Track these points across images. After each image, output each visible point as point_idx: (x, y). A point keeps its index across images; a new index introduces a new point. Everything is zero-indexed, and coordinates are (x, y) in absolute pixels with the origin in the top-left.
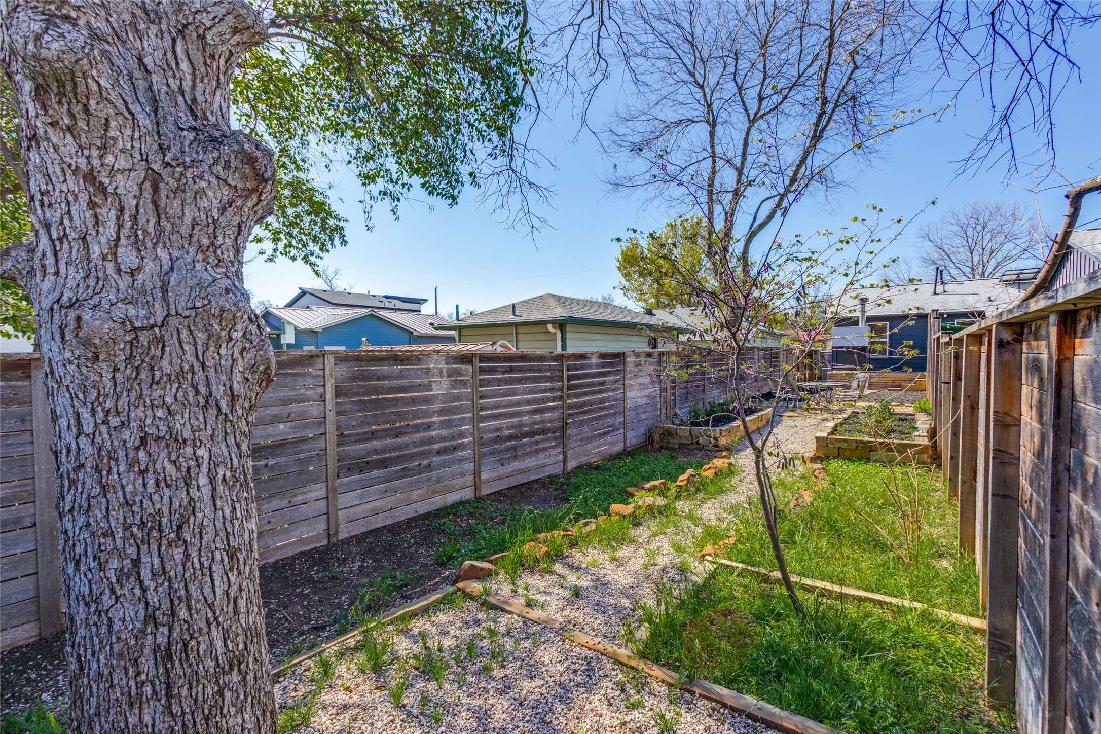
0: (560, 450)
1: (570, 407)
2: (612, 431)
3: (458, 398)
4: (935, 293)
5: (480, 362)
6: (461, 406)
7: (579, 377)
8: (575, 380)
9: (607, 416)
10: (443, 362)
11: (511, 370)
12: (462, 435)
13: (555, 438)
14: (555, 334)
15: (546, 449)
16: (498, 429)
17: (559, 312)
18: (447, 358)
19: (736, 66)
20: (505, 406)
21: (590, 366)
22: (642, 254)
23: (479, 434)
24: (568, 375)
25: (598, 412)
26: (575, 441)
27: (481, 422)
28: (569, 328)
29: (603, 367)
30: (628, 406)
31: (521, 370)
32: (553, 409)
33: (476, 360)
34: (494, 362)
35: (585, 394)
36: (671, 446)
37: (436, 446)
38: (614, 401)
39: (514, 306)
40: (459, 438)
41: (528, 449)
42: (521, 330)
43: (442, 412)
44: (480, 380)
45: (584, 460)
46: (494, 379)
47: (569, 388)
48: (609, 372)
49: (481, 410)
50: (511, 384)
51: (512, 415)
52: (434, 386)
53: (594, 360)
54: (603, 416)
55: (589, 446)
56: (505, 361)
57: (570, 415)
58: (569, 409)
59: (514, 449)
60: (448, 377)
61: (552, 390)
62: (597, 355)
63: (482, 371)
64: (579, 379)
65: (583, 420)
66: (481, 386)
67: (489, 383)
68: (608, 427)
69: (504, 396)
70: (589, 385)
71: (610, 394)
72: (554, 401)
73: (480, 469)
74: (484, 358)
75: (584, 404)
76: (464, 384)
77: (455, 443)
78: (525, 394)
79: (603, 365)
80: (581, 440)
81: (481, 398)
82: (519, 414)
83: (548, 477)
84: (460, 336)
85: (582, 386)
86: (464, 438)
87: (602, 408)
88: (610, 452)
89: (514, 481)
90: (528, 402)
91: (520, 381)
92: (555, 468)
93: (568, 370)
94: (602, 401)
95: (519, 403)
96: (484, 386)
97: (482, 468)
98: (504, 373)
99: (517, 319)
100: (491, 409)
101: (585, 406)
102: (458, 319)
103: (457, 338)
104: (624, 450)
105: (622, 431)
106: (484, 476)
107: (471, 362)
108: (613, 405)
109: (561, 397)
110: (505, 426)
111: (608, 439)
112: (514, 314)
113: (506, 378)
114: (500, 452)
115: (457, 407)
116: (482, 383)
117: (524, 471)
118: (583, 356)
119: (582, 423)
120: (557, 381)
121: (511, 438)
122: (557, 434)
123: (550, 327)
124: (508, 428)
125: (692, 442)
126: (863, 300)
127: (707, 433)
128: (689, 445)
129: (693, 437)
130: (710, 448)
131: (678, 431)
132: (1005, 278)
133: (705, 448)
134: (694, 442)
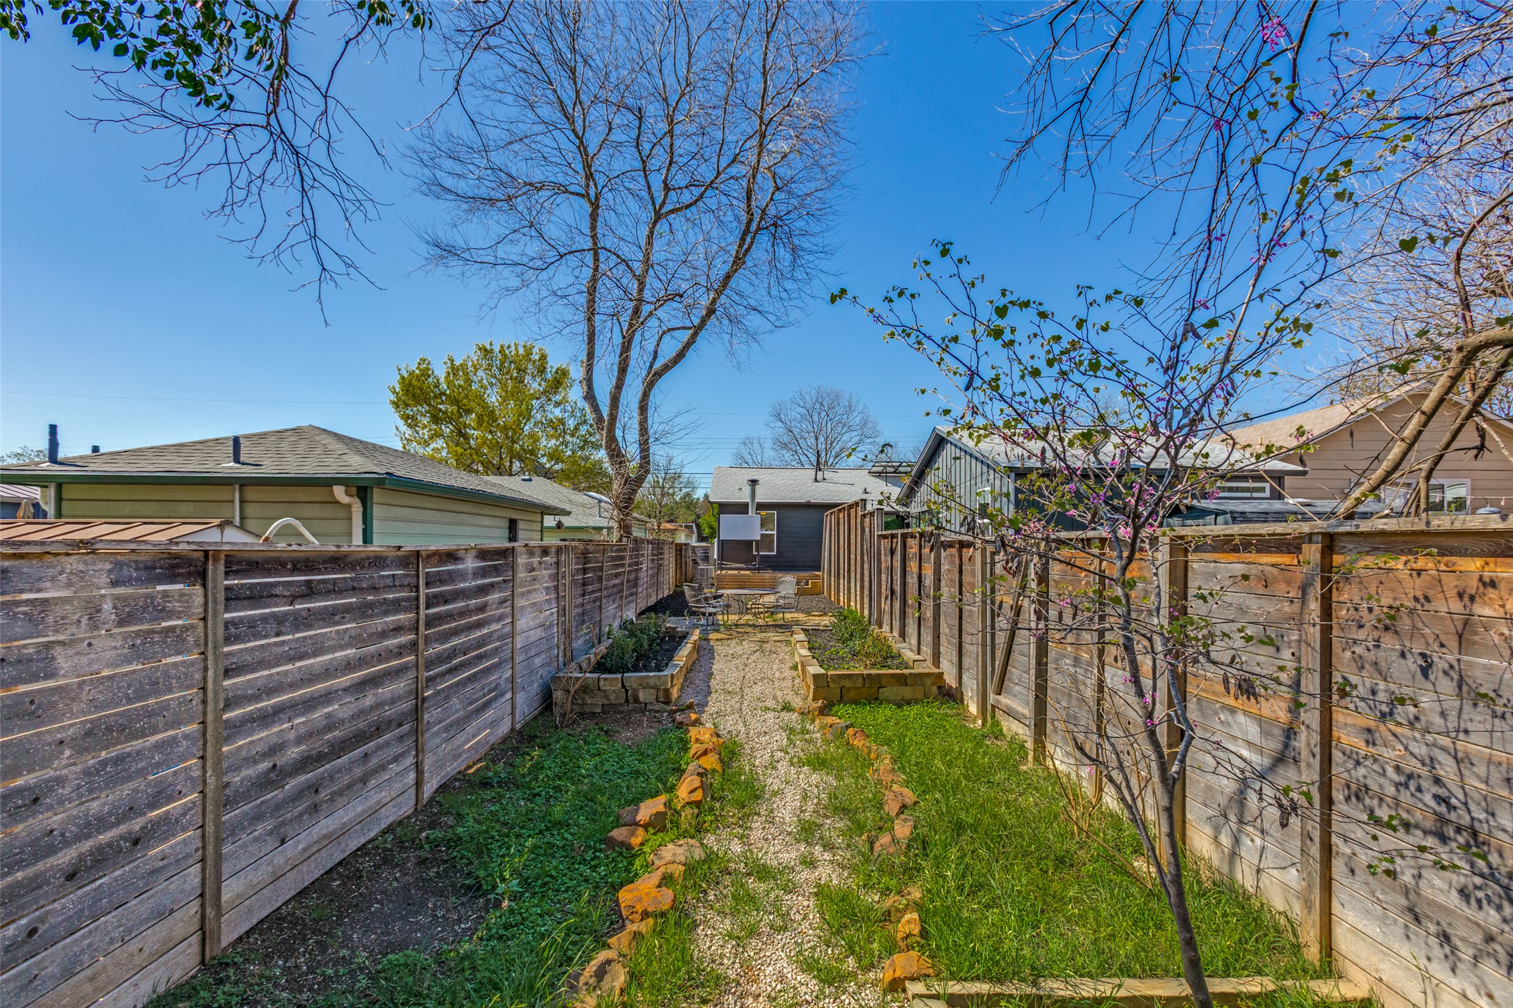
0: (410, 760)
1: (430, 664)
2: (495, 699)
3: (155, 685)
4: (816, 480)
5: (227, 574)
6: (165, 706)
7: (444, 599)
8: (438, 604)
9: (487, 671)
10: (104, 579)
11: (310, 591)
12: (162, 795)
13: (401, 739)
14: (349, 506)
15: (383, 767)
16: (275, 749)
17: (356, 464)
18: (119, 565)
19: (639, 128)
20: (293, 686)
21: (462, 576)
22: (437, 386)
23: (219, 773)
24: (427, 596)
25: (476, 665)
26: (437, 734)
27: (228, 740)
28: (377, 496)
29: (484, 576)
30: (519, 646)
31: (334, 590)
32: (399, 672)
33: (216, 571)
34: (269, 572)
35: (455, 632)
36: (587, 710)
37: (65, 858)
38: (499, 639)
39: (236, 441)
40: (153, 806)
41: (346, 780)
42: (251, 494)
43: (92, 737)
44: (227, 623)
45: (451, 769)
46: (264, 619)
47: (430, 623)
48: (492, 585)
49: (228, 705)
50: (309, 627)
51: (310, 704)
52: (63, 660)
53: (470, 564)
54: (482, 671)
55: (461, 738)
56: (295, 570)
57: (430, 680)
58: (428, 668)
59: (315, 788)
60: (121, 623)
61: (398, 629)
62: (474, 553)
63: (233, 598)
64: (446, 602)
65: (450, 687)
66: (228, 640)
67: (252, 629)
68: (490, 692)
69: (291, 659)
70: (463, 613)
71: (494, 627)
72: (400, 655)
73: (218, 874)
74: (237, 563)
75: (453, 653)
76: (176, 639)
77: (137, 824)
78: (342, 648)
79: (482, 573)
80: (446, 729)
81: (228, 673)
82: (327, 697)
83: (389, 830)
84: (59, 500)
85: (450, 616)
86: (170, 799)
87: (480, 658)
88: (492, 740)
89: (311, 872)
90: (349, 666)
91: (329, 616)
92: (399, 806)
93: (428, 585)
94: (482, 642)
95: (328, 672)
96: (237, 639)
97: (227, 868)
98: (292, 600)
99: (247, 472)
100: (257, 698)
101: (455, 656)
102: (53, 458)
103: (50, 509)
104: (512, 730)
105: (509, 695)
106: (230, 889)
107: (201, 576)
108: (496, 649)
109: (414, 645)
110: (292, 736)
111: (490, 714)
112: (237, 460)
113: (295, 614)
114: (279, 807)
115: (149, 713)
116: (233, 633)
117: (333, 838)
118: (451, 556)
119: (448, 693)
120: (406, 610)
121: (305, 763)
122: (406, 727)
123: (339, 492)
124: (299, 741)
125: (627, 701)
126: (754, 482)
127: (652, 682)
128: (621, 705)
129: (627, 691)
130: (657, 707)
131: (602, 683)
132: (874, 469)
133: (649, 707)
134: (631, 699)
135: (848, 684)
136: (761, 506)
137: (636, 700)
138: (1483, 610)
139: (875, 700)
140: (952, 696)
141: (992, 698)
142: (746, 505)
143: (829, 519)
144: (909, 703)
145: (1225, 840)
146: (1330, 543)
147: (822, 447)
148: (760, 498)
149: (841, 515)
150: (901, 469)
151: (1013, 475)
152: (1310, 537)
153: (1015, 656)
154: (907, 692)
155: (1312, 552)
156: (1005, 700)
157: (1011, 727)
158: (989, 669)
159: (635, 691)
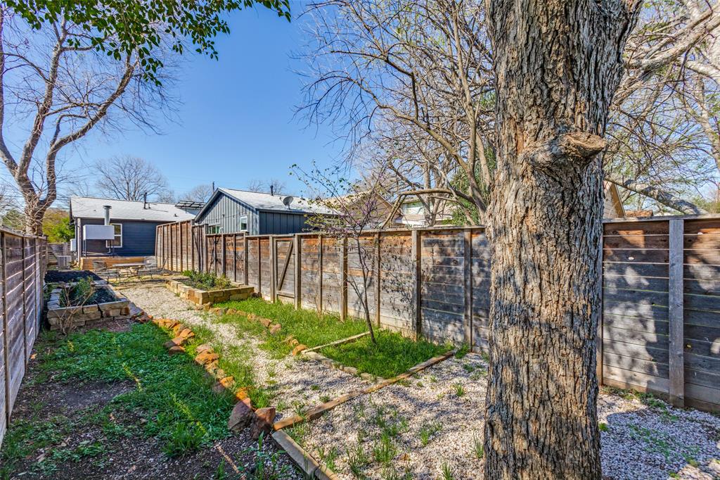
4: (145, 208)
9: (32, 305)
21: (28, 252)
25: (30, 302)
30: (36, 294)
38: (33, 288)
48: (32, 259)
53: (28, 246)
62: (28, 240)
64: (27, 266)
70: (29, 273)
71: (33, 282)
79: (31, 252)
87: (31, 298)
88: (33, 343)
101: (28, 295)
104: (35, 340)
105: (35, 320)
108: (33, 294)
109: (23, 287)
111: (32, 329)
125: (102, 317)
126: (108, 207)
127: (118, 306)
128: (98, 319)
129: (102, 312)
130: (121, 318)
131: (85, 310)
132: (179, 205)
133: (116, 318)
134: (104, 315)
135: (217, 295)
136: (112, 221)
137: (108, 316)
138: (404, 246)
139: (228, 300)
140: (259, 296)
141: (277, 292)
142: (103, 220)
143: (159, 229)
144: (242, 300)
145: (357, 309)
146: (380, 234)
147: (132, 189)
148: (112, 216)
149: (166, 228)
150: (193, 206)
151: (258, 212)
152: (376, 233)
153: (287, 276)
154: (240, 296)
155: (376, 236)
156: (283, 292)
157: (285, 301)
158: (276, 282)
159: (108, 311)
